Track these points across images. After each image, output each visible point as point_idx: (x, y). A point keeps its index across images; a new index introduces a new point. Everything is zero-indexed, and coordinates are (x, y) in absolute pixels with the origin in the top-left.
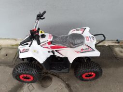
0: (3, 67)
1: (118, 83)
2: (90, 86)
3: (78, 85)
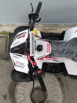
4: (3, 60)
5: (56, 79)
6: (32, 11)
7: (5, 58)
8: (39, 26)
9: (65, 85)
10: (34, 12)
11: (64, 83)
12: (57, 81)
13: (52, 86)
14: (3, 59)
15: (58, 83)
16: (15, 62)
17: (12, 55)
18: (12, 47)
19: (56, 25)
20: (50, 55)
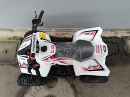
0: (6, 66)
1: (121, 83)
2: (94, 86)
3: (82, 85)
4: (12, 67)
5: (69, 86)
6: (36, 17)
7: (14, 64)
8: (52, 31)
9: (79, 93)
10: (37, 18)
11: (78, 90)
12: (71, 88)
13: (64, 94)
14: (12, 65)
15: (71, 90)
16: (22, 64)
17: (19, 57)
18: (20, 49)
19: (70, 30)
20: (54, 55)
